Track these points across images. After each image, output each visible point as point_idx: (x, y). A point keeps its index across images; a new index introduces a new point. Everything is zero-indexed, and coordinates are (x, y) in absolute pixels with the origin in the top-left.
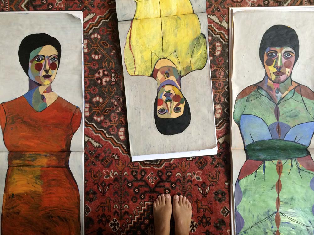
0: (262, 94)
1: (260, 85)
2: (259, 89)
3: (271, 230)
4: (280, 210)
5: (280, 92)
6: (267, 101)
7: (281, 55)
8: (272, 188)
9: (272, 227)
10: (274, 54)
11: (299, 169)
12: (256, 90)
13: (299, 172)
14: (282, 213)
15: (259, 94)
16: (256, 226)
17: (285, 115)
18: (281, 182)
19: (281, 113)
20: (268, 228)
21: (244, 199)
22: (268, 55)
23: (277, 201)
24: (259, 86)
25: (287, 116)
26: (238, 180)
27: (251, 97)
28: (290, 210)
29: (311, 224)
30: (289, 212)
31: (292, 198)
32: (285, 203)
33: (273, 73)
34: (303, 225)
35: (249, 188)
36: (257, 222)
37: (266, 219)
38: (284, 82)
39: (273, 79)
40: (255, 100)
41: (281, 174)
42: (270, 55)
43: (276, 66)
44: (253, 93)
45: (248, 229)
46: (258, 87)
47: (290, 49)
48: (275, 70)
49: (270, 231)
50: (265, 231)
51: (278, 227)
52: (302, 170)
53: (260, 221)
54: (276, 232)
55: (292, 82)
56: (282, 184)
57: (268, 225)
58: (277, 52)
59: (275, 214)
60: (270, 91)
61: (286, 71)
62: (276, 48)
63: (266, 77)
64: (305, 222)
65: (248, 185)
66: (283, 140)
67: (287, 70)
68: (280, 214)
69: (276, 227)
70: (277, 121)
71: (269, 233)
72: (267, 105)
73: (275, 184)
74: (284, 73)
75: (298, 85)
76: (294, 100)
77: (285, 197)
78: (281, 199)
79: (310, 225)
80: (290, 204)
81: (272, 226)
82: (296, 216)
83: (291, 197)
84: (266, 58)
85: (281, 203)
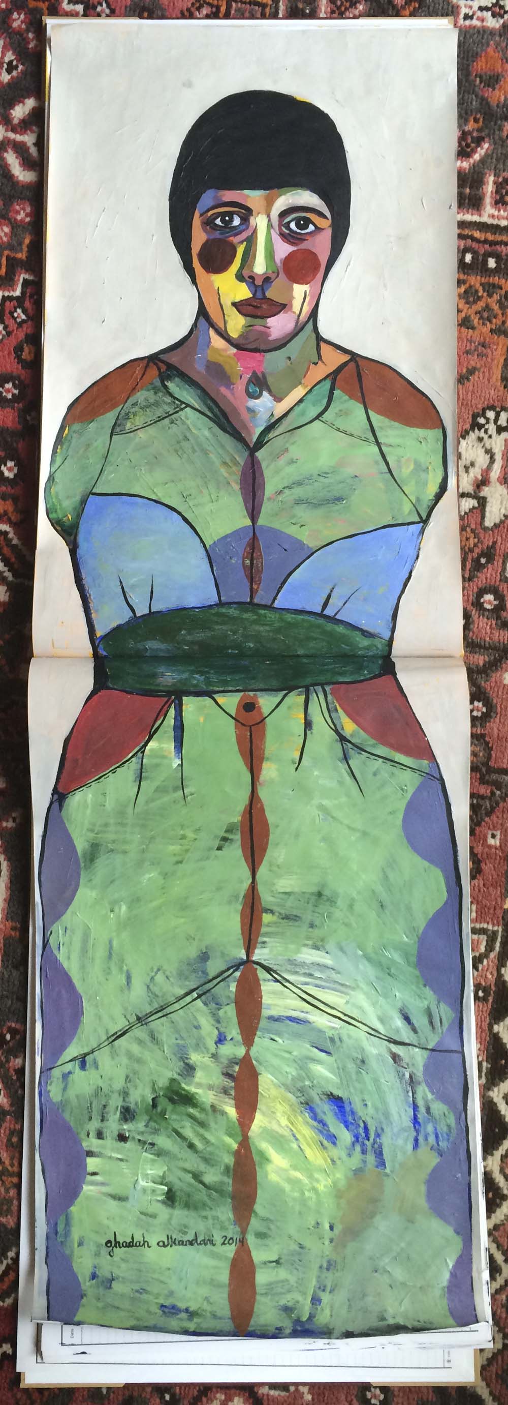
0: (182, 402)
1: (173, 359)
2: (169, 378)
3: (214, 1056)
4: (259, 955)
5: (265, 393)
6: (207, 433)
7: (270, 225)
8: (225, 839)
9: (221, 1040)
10: (237, 221)
11: (343, 739)
12: (157, 382)
13: (346, 758)
14: (268, 970)
15: (168, 399)
16: (139, 1032)
17: (288, 496)
18: (262, 810)
19: (270, 487)
20: (199, 1045)
21: (85, 894)
22: (209, 223)
23: (245, 904)
24: (170, 366)
25: (298, 502)
26: (59, 796)
27: (135, 414)
28: (308, 956)
29: (415, 1030)
30: (303, 964)
31: (320, 894)
32: (287, 917)
33: (234, 304)
34: (374, 1033)
35: (111, 836)
36: (148, 1009)
37: (188, 999)
38: (283, 345)
39: (234, 334)
40: (151, 431)
41: (260, 769)
42: (218, 222)
43: (246, 273)
44: (141, 396)
45: (99, 1048)
46: (163, 368)
47: (307, 198)
48: (243, 292)
49: (207, 1060)
50: (183, 1058)
51: (248, 1041)
52: (360, 749)
53: (162, 1009)
54: (237, 1068)
55: (322, 344)
56: (271, 818)
57: (198, 1027)
58: (249, 211)
59: (237, 974)
60: (223, 390)
61: (293, 298)
62: (246, 192)
63: (202, 320)
64: (382, 1020)
65: (106, 825)
66: (270, 607)
67: (299, 290)
68: (262, 974)
69: (239, 1038)
70: (248, 522)
71: (205, 1068)
72: (205, 453)
73: (237, 819)
74: (282, 307)
75: (346, 358)
76: (332, 425)
77: (288, 890)
78: (266, 897)
79: (406, 1035)
80: (312, 926)
81: (220, 1034)
82: (341, 988)
83: (314, 889)
84: (199, 237)
85: (266, 918)
